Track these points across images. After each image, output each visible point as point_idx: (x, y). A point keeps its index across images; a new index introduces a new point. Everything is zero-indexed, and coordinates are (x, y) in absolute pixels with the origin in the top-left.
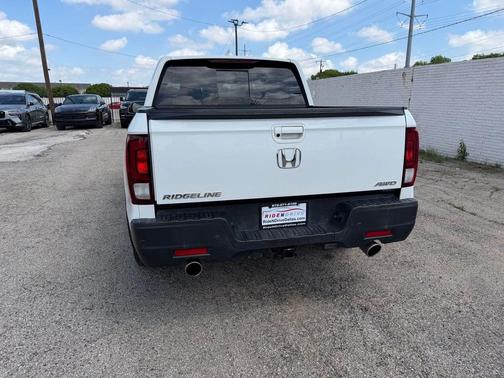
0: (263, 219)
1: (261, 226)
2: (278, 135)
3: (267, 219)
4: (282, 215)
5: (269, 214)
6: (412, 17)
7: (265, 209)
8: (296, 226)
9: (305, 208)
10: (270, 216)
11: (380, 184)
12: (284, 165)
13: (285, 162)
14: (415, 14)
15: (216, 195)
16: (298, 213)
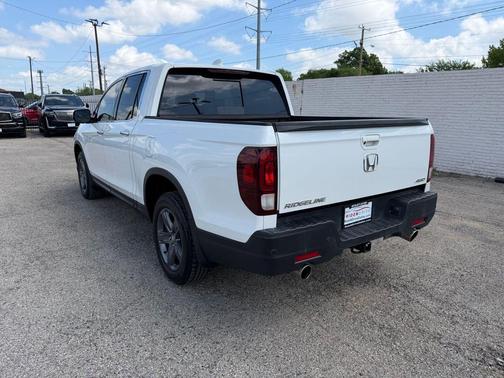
0: (345, 219)
1: (343, 225)
2: (365, 143)
4: (357, 214)
5: (349, 214)
6: (258, 31)
7: (347, 210)
8: (365, 223)
9: (371, 206)
12: (368, 169)
13: (368, 165)
14: (261, 29)
15: (322, 200)
16: (366, 211)
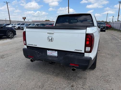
0: (48, 53)
2: (48, 33)
3: (48, 54)
4: (52, 53)
5: (49, 52)
8: (55, 57)
9: (57, 53)
10: (49, 53)
11: (76, 50)
12: (49, 41)
13: (49, 40)
15: (36, 45)
16: (55, 54)
